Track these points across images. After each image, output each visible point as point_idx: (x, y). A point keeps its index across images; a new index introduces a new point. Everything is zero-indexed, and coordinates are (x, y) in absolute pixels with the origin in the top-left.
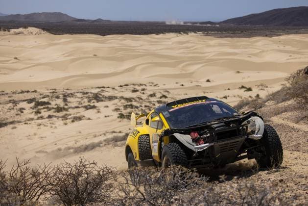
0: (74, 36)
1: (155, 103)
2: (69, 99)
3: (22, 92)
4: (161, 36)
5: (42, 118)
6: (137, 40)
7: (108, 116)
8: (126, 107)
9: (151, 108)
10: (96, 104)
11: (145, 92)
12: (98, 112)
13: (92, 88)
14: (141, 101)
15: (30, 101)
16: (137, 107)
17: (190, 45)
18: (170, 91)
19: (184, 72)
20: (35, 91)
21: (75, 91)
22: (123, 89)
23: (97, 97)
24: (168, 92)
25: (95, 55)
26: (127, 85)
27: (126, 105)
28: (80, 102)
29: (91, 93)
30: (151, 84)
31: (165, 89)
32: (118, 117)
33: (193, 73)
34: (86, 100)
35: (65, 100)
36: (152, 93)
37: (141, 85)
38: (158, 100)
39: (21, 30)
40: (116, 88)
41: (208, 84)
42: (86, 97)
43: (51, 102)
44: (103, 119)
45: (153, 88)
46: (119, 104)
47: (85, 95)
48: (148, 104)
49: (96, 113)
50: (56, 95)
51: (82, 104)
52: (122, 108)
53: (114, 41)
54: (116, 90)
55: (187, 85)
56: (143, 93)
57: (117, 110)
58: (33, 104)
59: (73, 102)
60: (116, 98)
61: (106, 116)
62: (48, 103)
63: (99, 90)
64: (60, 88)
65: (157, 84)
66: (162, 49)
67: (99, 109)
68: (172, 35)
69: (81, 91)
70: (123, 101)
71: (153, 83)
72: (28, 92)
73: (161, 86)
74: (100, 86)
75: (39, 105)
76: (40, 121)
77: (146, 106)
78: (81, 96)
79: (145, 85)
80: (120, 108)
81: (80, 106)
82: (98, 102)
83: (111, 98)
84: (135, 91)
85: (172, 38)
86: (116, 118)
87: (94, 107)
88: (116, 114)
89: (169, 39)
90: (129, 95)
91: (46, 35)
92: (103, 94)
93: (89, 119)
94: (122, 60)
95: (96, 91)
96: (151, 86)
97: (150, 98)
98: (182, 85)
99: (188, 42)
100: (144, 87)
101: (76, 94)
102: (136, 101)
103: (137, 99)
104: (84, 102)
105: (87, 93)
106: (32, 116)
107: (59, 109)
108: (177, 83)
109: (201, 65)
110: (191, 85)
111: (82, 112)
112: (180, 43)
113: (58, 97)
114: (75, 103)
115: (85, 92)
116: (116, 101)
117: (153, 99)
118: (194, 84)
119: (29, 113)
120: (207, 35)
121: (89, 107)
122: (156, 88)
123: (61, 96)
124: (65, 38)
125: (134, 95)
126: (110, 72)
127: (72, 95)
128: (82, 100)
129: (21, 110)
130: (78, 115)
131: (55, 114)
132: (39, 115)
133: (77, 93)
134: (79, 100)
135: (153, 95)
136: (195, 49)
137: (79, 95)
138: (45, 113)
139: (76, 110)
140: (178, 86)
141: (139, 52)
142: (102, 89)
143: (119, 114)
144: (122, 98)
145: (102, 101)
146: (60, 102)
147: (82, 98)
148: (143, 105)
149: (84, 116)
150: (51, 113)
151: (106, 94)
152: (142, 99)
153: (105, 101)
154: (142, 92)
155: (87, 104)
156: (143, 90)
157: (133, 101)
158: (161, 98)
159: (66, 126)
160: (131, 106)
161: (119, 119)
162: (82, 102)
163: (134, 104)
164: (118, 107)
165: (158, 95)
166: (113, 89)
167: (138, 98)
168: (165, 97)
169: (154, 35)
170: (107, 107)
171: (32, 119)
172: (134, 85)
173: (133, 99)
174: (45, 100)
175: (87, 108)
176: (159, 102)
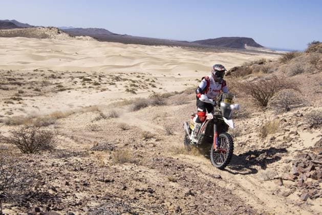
0: (110, 43)
1: (147, 84)
2: (102, 78)
3: (78, 72)
4: (158, 47)
5: (85, 87)
7: (121, 90)
8: (131, 85)
9: (145, 87)
10: (116, 83)
14: (140, 83)
15: (81, 78)
16: (137, 86)
17: (172, 53)
18: (157, 79)
20: (85, 73)
21: (106, 74)
22: (132, 75)
23: (117, 79)
25: (120, 55)
26: (135, 73)
28: (108, 80)
29: (115, 76)
31: (155, 77)
33: (171, 70)
34: (111, 80)
35: (100, 79)
36: (147, 78)
37: (143, 74)
39: (81, 37)
40: (128, 74)
41: (179, 77)
42: (112, 78)
43: (92, 79)
44: (117, 91)
45: (149, 76)
46: (128, 83)
48: (143, 85)
49: (115, 87)
50: (95, 75)
52: (129, 86)
53: (131, 48)
56: (143, 79)
57: (126, 86)
58: (82, 80)
59: (104, 80)
60: (127, 80)
61: (119, 90)
62: (90, 80)
63: (119, 75)
64: (99, 71)
65: (151, 74)
67: (116, 85)
68: (164, 47)
69: (110, 74)
70: (131, 82)
71: (149, 73)
72: (81, 72)
73: (153, 76)
74: (120, 72)
75: (85, 80)
76: (84, 89)
77: (142, 86)
79: (145, 74)
81: (107, 83)
82: (117, 81)
83: (125, 80)
84: (138, 77)
85: (164, 49)
87: (114, 84)
88: (125, 89)
90: (134, 79)
91: (96, 41)
93: (110, 90)
94: (133, 58)
95: (117, 75)
99: (171, 52)
100: (143, 75)
101: (106, 76)
102: (137, 82)
105: (112, 76)
106: (81, 86)
107: (96, 84)
109: (177, 65)
110: (169, 76)
111: (108, 86)
112: (168, 52)
113: (96, 77)
116: (127, 81)
117: (147, 82)
118: (171, 76)
119: (79, 84)
120: (184, 48)
123: (98, 77)
124: (104, 44)
125: (137, 79)
127: (104, 76)
129: (75, 82)
130: (105, 88)
131: (93, 86)
132: (84, 86)
135: (148, 80)
136: (175, 56)
137: (108, 77)
138: (87, 85)
139: (105, 85)
140: (162, 76)
141: (144, 55)
142: (121, 74)
143: (127, 89)
144: (131, 80)
145: (120, 81)
146: (97, 80)
149: (108, 89)
150: (91, 85)
151: (122, 77)
155: (111, 82)
156: (143, 77)
158: (152, 82)
159: (97, 94)
160: (134, 85)
161: (126, 92)
163: (136, 84)
165: (151, 80)
167: (139, 81)
168: (154, 82)
169: (154, 47)
170: (121, 84)
171: (80, 88)
172: (139, 73)
174: (89, 78)
175: (110, 84)
176: (150, 84)
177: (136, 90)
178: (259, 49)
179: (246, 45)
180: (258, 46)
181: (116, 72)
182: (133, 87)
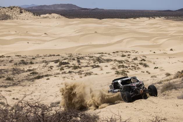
0: (82, 19)
1: (138, 64)
2: (81, 61)
3: (50, 56)
4: (137, 19)
5: (65, 73)
6: (123, 22)
7: (109, 73)
8: (119, 67)
9: (136, 67)
10: (99, 64)
11: (130, 57)
12: (101, 70)
13: (95, 53)
14: (128, 63)
15: (56, 62)
16: (127, 67)
17: (158, 26)
18: (146, 56)
19: (155, 44)
20: (59, 55)
21: (85, 56)
22: (116, 54)
23: (99, 60)
24: (145, 57)
25: (96, 32)
26: (118, 52)
27: (120, 66)
28: (88, 63)
29: (95, 57)
30: (133, 52)
31: (143, 55)
32: (115, 74)
33: (160, 45)
34: (92, 61)
35: (79, 61)
37: (127, 52)
38: (140, 62)
39: (47, 15)
40: (111, 54)
41: (172, 52)
42: (92, 60)
43: (69, 62)
44: (105, 74)
45: (135, 54)
46: (115, 64)
47: (91, 58)
49: (100, 70)
50: (73, 58)
51: (90, 64)
52: (117, 67)
53: (108, 23)
54: (111, 55)
55: (158, 52)
56: (129, 58)
57: (114, 68)
58: (58, 64)
59: (84, 62)
60: (112, 60)
61: (107, 73)
62: (68, 63)
63: (100, 55)
64: (75, 53)
65: (137, 52)
66: (140, 28)
67: (102, 68)
68: (145, 19)
69: (88, 55)
70: (117, 63)
71: (134, 51)
72: (54, 55)
73: (140, 53)
74: (100, 52)
75: (62, 64)
76: (64, 75)
77: (132, 66)
78: (88, 59)
79: (130, 52)
80: (116, 67)
81: (89, 65)
82: (100, 63)
83: (108, 61)
84: (123, 56)
86: (114, 74)
87: (98, 66)
88: (114, 72)
89: (144, 21)
90: (120, 58)
91: (64, 18)
92: (102, 57)
93: (96, 74)
94: (113, 35)
95: (98, 55)
96: (134, 52)
97: (134, 61)
98: (155, 53)
99: (156, 24)
101: (85, 57)
102: (125, 63)
104: (91, 63)
105: (92, 57)
106: (58, 71)
107: (75, 68)
108: (151, 51)
109: (167, 39)
110: (160, 52)
111: (91, 70)
113: (74, 59)
114: (85, 64)
115: (91, 56)
116: (112, 62)
117: (136, 62)
118: (162, 52)
119: (56, 69)
120: (168, 19)
121: (94, 66)
122: (137, 54)
123: (76, 58)
124: (76, 21)
125: (123, 59)
126: (106, 43)
127: (82, 58)
128: (89, 61)
129: (51, 67)
130: (88, 71)
131: (73, 70)
132: (63, 71)
133: (86, 56)
134: (88, 61)
135: (136, 59)
136: (162, 28)
138: (67, 70)
139: (86, 68)
140: (152, 53)
141: (124, 30)
142: (102, 54)
143: (116, 71)
144: (115, 60)
145: (103, 62)
146: (75, 62)
147: (89, 60)
148: (130, 66)
149: (92, 72)
150: (70, 70)
151: (105, 58)
152: (129, 62)
153: (105, 63)
154: (128, 56)
155: (93, 64)
156: (129, 55)
157: (123, 62)
158: (141, 61)
159: (81, 79)
160: (123, 66)
161: (116, 75)
162: (90, 62)
163: (125, 65)
164: (114, 67)
165: (139, 59)
166: (109, 54)
167: (126, 60)
168: (144, 60)
170: (107, 66)
171: (59, 74)
172: (122, 52)
173: (123, 61)
174: (66, 61)
175: (93, 67)
176: (141, 64)
177: (128, 72)
182: (122, 69)
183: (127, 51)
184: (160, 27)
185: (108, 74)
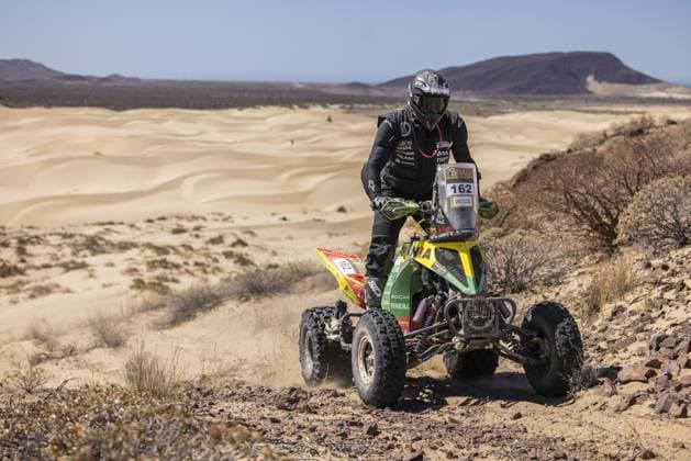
1: (217, 257)
2: (29, 248)
4: (247, 112)
6: (195, 122)
7: (110, 285)
8: (152, 265)
9: (208, 266)
10: (90, 260)
11: (199, 233)
12: (91, 276)
13: (86, 225)
14: (189, 252)
16: (177, 266)
18: (255, 232)
19: (289, 191)
21: (49, 231)
22: (154, 227)
23: (93, 245)
24: (252, 233)
25: (97, 153)
26: (163, 219)
27: (153, 262)
28: (54, 255)
29: (81, 235)
30: (216, 217)
31: (247, 227)
32: (132, 287)
33: (306, 194)
34: (67, 250)
35: (21, 251)
36: (215, 235)
37: (194, 218)
38: (225, 250)
40: (138, 225)
41: (342, 217)
42: (70, 245)
44: (97, 291)
45: (219, 225)
46: (140, 259)
47: (68, 241)
48: (202, 259)
49: (85, 278)
51: (58, 259)
52: (143, 268)
53: (141, 123)
54: (138, 229)
55: (295, 217)
56: (197, 236)
57: (132, 271)
59: (39, 254)
60: (135, 245)
61: (105, 286)
63: (101, 229)
65: (230, 217)
66: (248, 141)
67: (93, 270)
68: (273, 110)
69: (61, 231)
70: (149, 252)
71: (220, 214)
73: (239, 222)
74: (102, 220)
77: (197, 264)
78: (57, 242)
79: (205, 219)
80: (139, 268)
81: (53, 263)
82: (93, 255)
83: (124, 247)
84: (179, 231)
85: (273, 118)
86: (127, 288)
87: (83, 266)
88: (128, 280)
89: (264, 119)
90: (163, 239)
92: (107, 237)
93: (68, 291)
94: (153, 163)
95: (92, 231)
96: (217, 220)
97: (210, 246)
98: (285, 219)
99: (303, 126)
100: (196, 223)
101: (48, 238)
102: (177, 252)
103: (182, 250)
104: (64, 255)
105: (71, 236)
107: (7, 271)
108: (273, 214)
109: (330, 175)
110: (303, 218)
111: (56, 276)
112: (289, 128)
113: (5, 245)
114: (42, 258)
115: (69, 233)
116: (133, 252)
117: (215, 249)
118: (312, 216)
120: (351, 111)
121: (71, 265)
122: (227, 224)
123: (14, 242)
124: (31, 117)
125: (176, 240)
126: (127, 190)
127: (38, 240)
128: (59, 251)
130: (46, 283)
133: (51, 234)
134: (54, 250)
135: (217, 240)
136: (319, 141)
137: (54, 240)
139: (43, 272)
140: (276, 220)
141: (194, 146)
142: (107, 227)
143: (135, 280)
144: (149, 246)
145: (103, 252)
146: (10, 256)
147: (59, 245)
148: (191, 262)
149: (58, 286)
151: (115, 238)
152: (191, 248)
153: (110, 253)
154: (194, 233)
155: (68, 259)
156: (197, 229)
157: (172, 251)
158: (233, 245)
159: (14, 308)
160: (165, 264)
161: (134, 292)
162: (59, 254)
163: (172, 258)
164: (135, 266)
165: (230, 240)
166: (132, 226)
167: (183, 246)
168: (244, 244)
169: (235, 112)
170: (112, 265)
172: (178, 218)
173: (173, 248)
175: (67, 267)
176: (228, 255)
177: (175, 281)
178: (643, 91)
179: (590, 79)
180: (640, 79)
181: (84, 220)
182: (159, 271)
183: (197, 215)
184: (316, 135)
185: (107, 289)
